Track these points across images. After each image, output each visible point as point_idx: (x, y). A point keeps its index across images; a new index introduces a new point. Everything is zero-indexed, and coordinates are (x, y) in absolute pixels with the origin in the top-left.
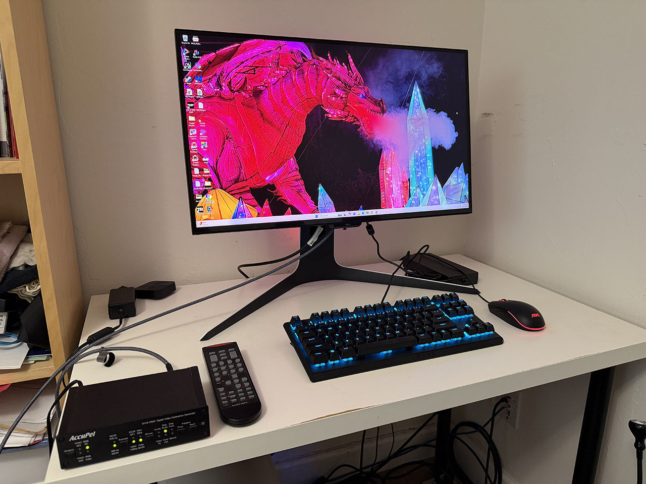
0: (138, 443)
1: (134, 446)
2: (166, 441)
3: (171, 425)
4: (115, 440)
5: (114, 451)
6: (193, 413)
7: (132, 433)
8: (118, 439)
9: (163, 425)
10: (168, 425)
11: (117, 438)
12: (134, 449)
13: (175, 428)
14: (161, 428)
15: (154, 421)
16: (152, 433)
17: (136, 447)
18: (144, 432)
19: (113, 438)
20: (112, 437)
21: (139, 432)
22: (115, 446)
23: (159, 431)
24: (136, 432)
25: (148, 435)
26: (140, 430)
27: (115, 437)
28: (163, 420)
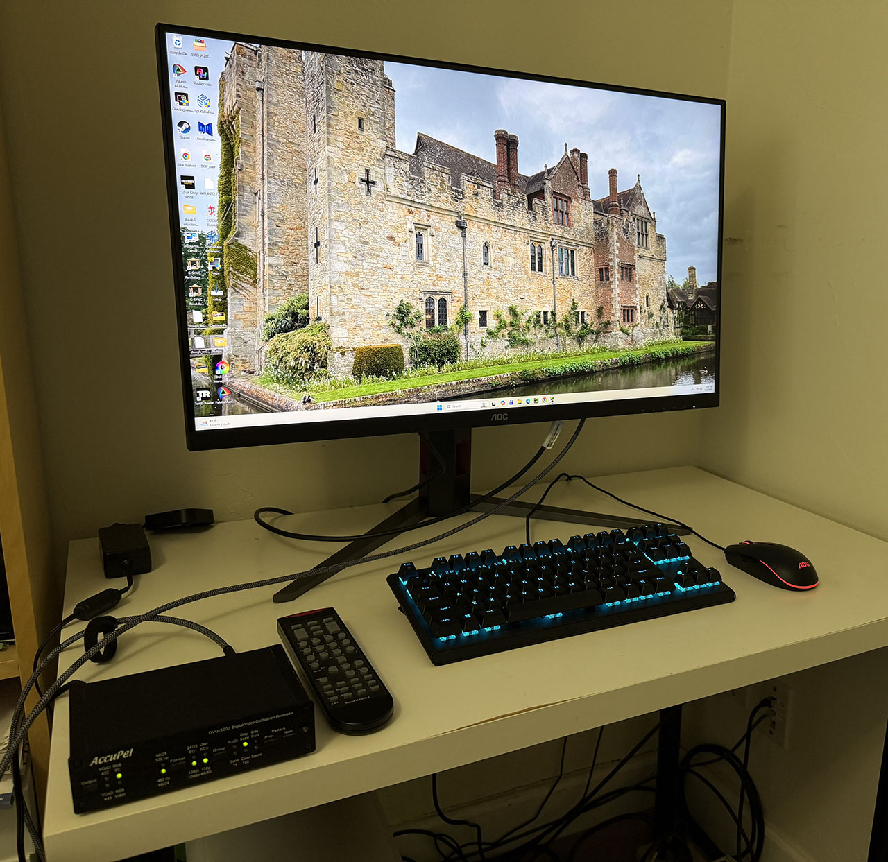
0: (200, 764)
1: (194, 771)
2: (246, 760)
3: (255, 734)
4: (163, 762)
5: (161, 780)
6: (289, 714)
7: (191, 749)
8: (169, 760)
9: (242, 735)
10: (249, 735)
11: (167, 758)
12: (194, 776)
13: (261, 739)
14: (239, 740)
15: (228, 728)
16: (224, 748)
17: (198, 773)
18: (211, 746)
19: (161, 759)
20: (160, 757)
21: (204, 746)
22: (163, 771)
23: (235, 744)
24: (199, 747)
25: (217, 752)
26: (205, 744)
27: (165, 756)
28: (242, 725)
